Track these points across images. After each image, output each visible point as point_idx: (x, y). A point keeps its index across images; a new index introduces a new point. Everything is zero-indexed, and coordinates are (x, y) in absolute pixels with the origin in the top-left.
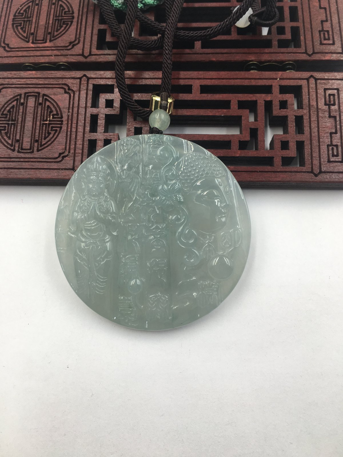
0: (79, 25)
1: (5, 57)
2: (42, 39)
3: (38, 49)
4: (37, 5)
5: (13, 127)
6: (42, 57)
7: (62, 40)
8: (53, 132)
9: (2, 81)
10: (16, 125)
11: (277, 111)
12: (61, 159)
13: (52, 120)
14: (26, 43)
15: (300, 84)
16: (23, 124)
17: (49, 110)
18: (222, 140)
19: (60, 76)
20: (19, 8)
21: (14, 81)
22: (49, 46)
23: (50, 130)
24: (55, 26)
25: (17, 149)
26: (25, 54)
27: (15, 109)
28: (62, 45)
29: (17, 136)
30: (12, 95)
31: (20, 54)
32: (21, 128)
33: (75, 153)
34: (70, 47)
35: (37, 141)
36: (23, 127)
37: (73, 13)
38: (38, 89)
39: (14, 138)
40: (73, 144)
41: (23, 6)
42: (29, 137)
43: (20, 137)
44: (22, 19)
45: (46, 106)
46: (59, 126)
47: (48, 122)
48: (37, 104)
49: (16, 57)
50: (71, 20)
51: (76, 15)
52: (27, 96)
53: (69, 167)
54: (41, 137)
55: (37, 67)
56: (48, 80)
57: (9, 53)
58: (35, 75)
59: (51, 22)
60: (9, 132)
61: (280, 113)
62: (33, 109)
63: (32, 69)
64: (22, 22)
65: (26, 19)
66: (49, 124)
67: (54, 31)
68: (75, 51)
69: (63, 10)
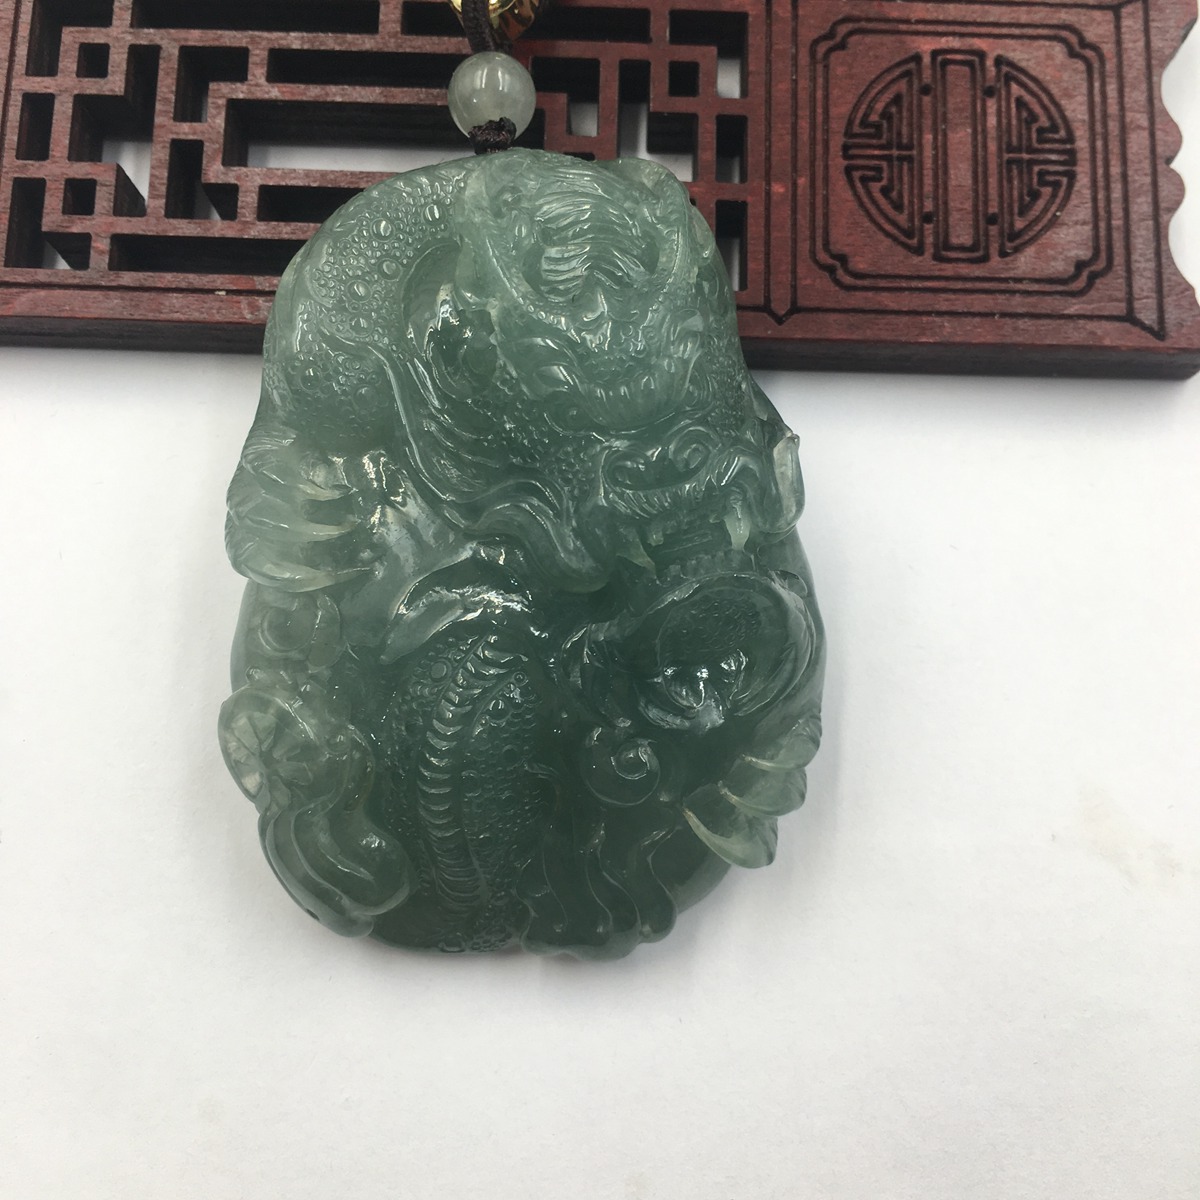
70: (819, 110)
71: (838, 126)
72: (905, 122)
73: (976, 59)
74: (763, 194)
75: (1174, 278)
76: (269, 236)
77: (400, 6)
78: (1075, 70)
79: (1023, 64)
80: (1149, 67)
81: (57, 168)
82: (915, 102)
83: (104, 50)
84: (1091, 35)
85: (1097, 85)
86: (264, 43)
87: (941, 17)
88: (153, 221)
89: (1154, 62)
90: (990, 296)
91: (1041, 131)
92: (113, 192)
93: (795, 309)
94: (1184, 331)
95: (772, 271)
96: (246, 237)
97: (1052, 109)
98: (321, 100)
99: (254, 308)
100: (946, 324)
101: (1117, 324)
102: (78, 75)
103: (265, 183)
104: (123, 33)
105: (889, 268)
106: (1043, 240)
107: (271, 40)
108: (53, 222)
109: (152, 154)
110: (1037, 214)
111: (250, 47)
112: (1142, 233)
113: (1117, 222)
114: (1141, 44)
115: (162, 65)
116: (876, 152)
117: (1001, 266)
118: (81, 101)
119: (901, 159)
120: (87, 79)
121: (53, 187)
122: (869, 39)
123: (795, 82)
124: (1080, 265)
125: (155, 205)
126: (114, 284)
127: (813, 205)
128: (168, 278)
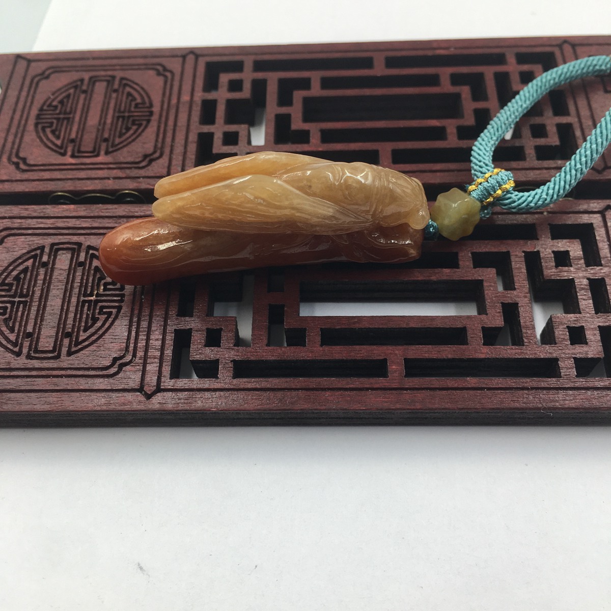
0: (162, 126)
1: (17, 181)
2: (91, 149)
3: (83, 167)
4: (85, 92)
5: (21, 309)
6: (89, 182)
7: (129, 152)
8: (103, 316)
9: (8, 223)
10: (28, 303)
11: (551, 271)
12: (116, 369)
13: (103, 293)
14: (60, 157)
15: (590, 222)
16: (43, 303)
17: (98, 276)
18: (448, 327)
19: (124, 214)
20: (49, 98)
21: (33, 223)
22: (103, 161)
23: (97, 314)
24: (116, 128)
25: (25, 351)
26: (57, 175)
27: (29, 274)
28: (130, 159)
29: (29, 325)
30: (25, 247)
31: (47, 175)
32: (38, 311)
33: (145, 358)
34: (143, 164)
35: (69, 335)
36: (42, 309)
37: (151, 105)
38: (78, 237)
39: (23, 330)
40: (142, 340)
41: (56, 95)
42: (54, 327)
43: (34, 329)
44: (56, 116)
45: (93, 268)
46: (117, 304)
47: (94, 297)
48: (74, 264)
49: (38, 180)
50: (147, 118)
51: (156, 109)
52: (55, 249)
53: (133, 385)
54: (78, 327)
55: (78, 198)
56: (99, 220)
57: (25, 173)
58: (74, 211)
59: (109, 121)
60: (13, 319)
61: (558, 273)
62: (65, 274)
63: (68, 202)
64: (55, 121)
65: (62, 116)
66: (96, 302)
67: (114, 136)
68: (152, 170)
69: (132, 101)
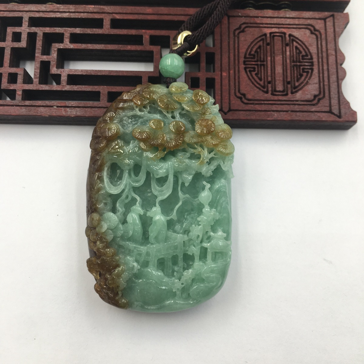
70: (236, 51)
71: (242, 55)
72: (262, 54)
73: (283, 35)
74: (220, 75)
75: (343, 100)
76: (71, 90)
77: (110, 20)
78: (313, 38)
79: (297, 36)
80: (335, 36)
81: (6, 69)
82: (265, 48)
83: (20, 34)
84: (317, 27)
85: (319, 42)
86: (68, 32)
87: (272, 22)
88: (35, 85)
89: (336, 35)
90: (289, 106)
91: (303, 56)
92: (23, 77)
93: (230, 110)
94: (347, 115)
95: (223, 99)
96: (63, 90)
97: (306, 50)
98: (86, 48)
99: (66, 111)
100: (275, 114)
101: (326, 114)
102: (12, 41)
103: (69, 73)
104: (26, 29)
105: (258, 98)
106: (304, 89)
107: (70, 30)
108: (4, 86)
109: (35, 65)
110: (302, 81)
111: (64, 33)
112: (334, 86)
113: (326, 83)
114: (332, 30)
115: (38, 38)
116: (254, 63)
117: (292, 97)
118: (13, 49)
119: (261, 65)
120: (15, 43)
121: (5, 75)
122: (251, 29)
123: (229, 42)
124: (315, 96)
125: (36, 81)
126: (23, 104)
127: (235, 79)
128: (40, 103)
